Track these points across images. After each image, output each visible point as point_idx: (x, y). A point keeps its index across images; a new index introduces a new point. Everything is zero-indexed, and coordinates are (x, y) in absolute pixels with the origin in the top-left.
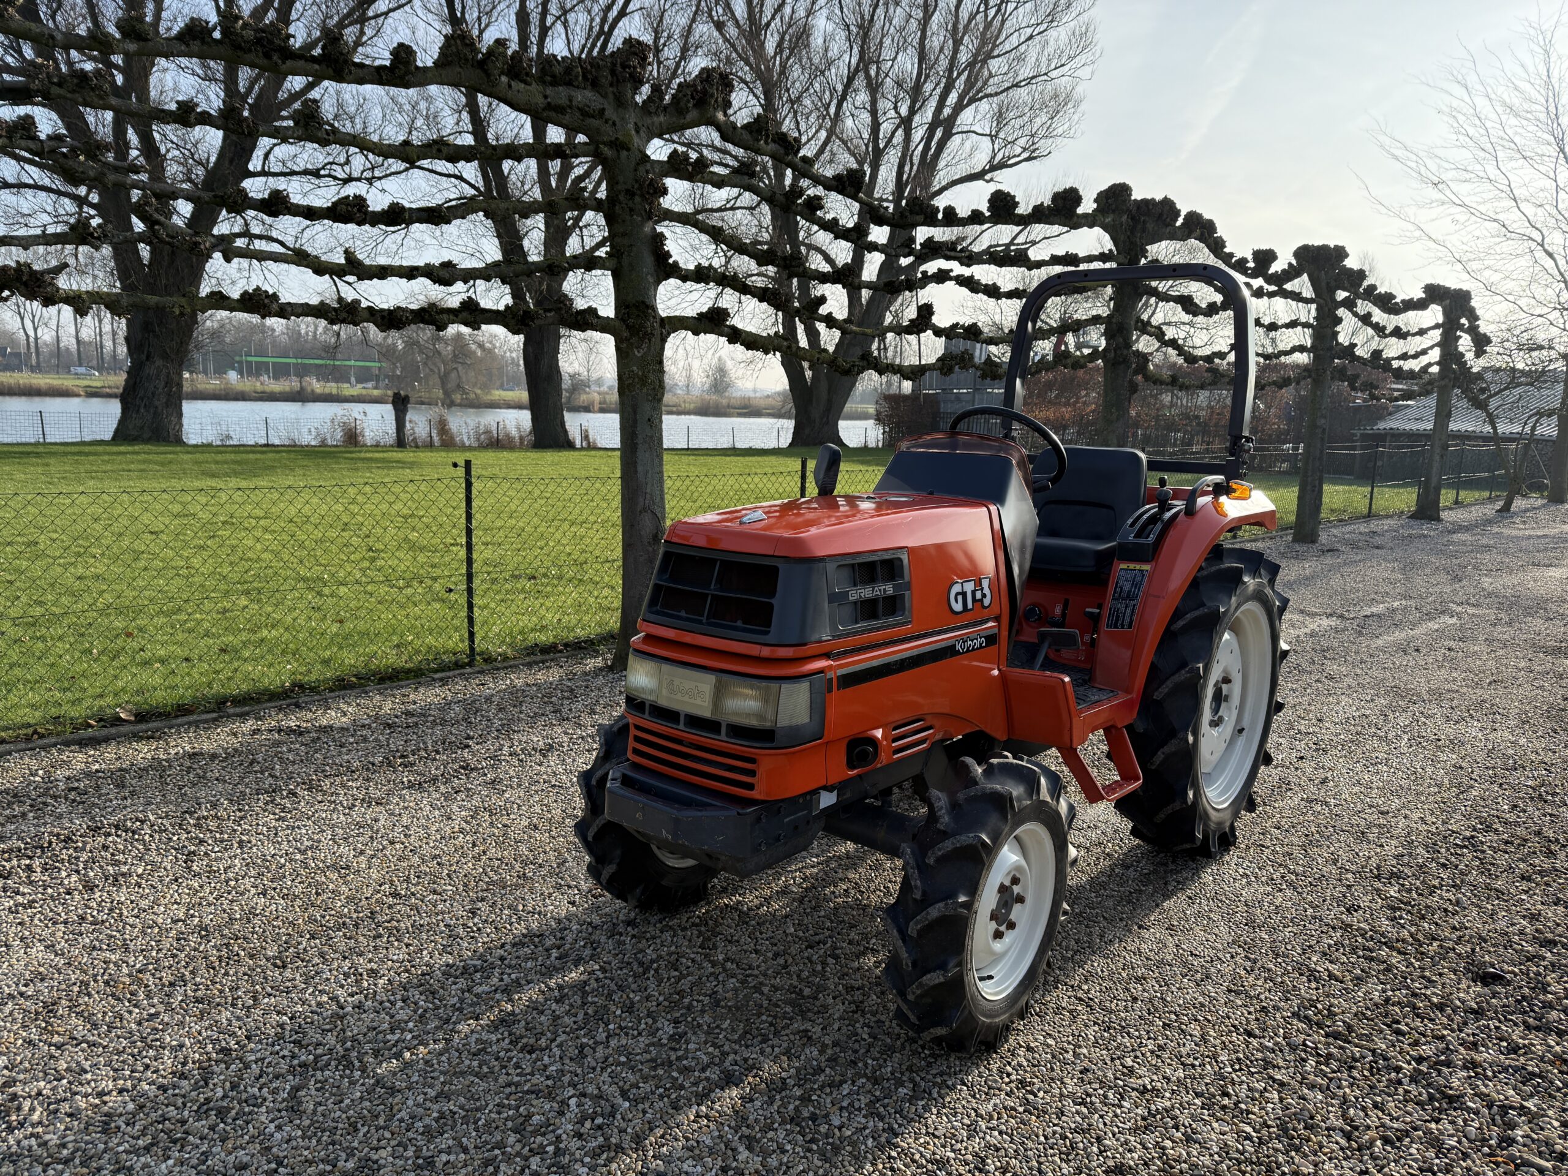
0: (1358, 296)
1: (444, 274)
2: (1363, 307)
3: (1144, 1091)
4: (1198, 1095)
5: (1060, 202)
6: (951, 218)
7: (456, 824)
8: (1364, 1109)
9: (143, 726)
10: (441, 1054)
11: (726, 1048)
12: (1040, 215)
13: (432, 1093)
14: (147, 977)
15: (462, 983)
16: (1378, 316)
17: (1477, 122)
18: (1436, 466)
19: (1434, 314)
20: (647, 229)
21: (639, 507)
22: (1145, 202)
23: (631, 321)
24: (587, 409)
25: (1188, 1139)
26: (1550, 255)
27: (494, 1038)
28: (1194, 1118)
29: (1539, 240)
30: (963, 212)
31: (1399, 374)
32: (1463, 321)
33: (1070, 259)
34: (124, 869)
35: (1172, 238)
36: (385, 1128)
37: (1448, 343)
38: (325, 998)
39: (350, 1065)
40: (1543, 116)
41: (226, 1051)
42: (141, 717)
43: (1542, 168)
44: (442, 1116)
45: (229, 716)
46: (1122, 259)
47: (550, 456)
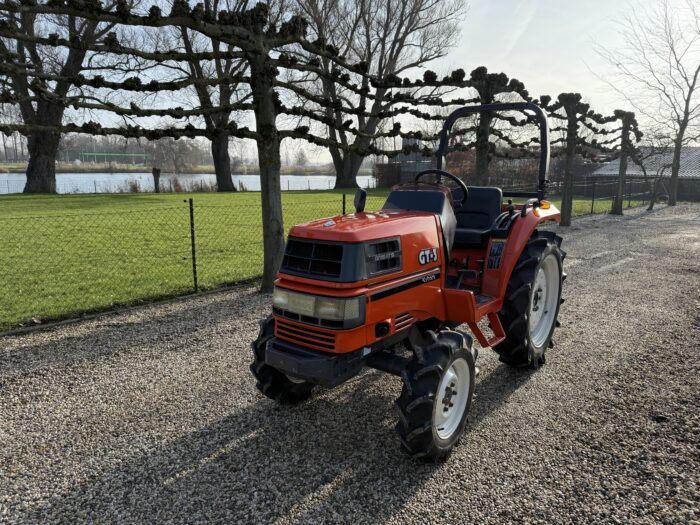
0: (586, 116)
1: (177, 113)
3: (513, 477)
4: (537, 478)
5: (455, 76)
6: (407, 83)
7: (194, 366)
8: (610, 481)
9: (45, 326)
10: (193, 474)
11: (324, 465)
12: (447, 82)
13: (190, 492)
14: (54, 443)
15: (201, 440)
17: (636, 37)
18: (620, 190)
20: (270, 91)
21: (271, 219)
23: (264, 133)
24: (241, 173)
25: (534, 498)
27: (217, 465)
28: (536, 488)
30: (413, 81)
31: (604, 150)
32: (631, 126)
33: (461, 102)
34: (40, 393)
35: (505, 91)
36: (169, 510)
37: (625, 136)
38: (138, 450)
39: (151, 481)
41: (93, 477)
42: (44, 321)
44: (195, 503)
45: (85, 320)
46: (483, 101)
47: (226, 195)
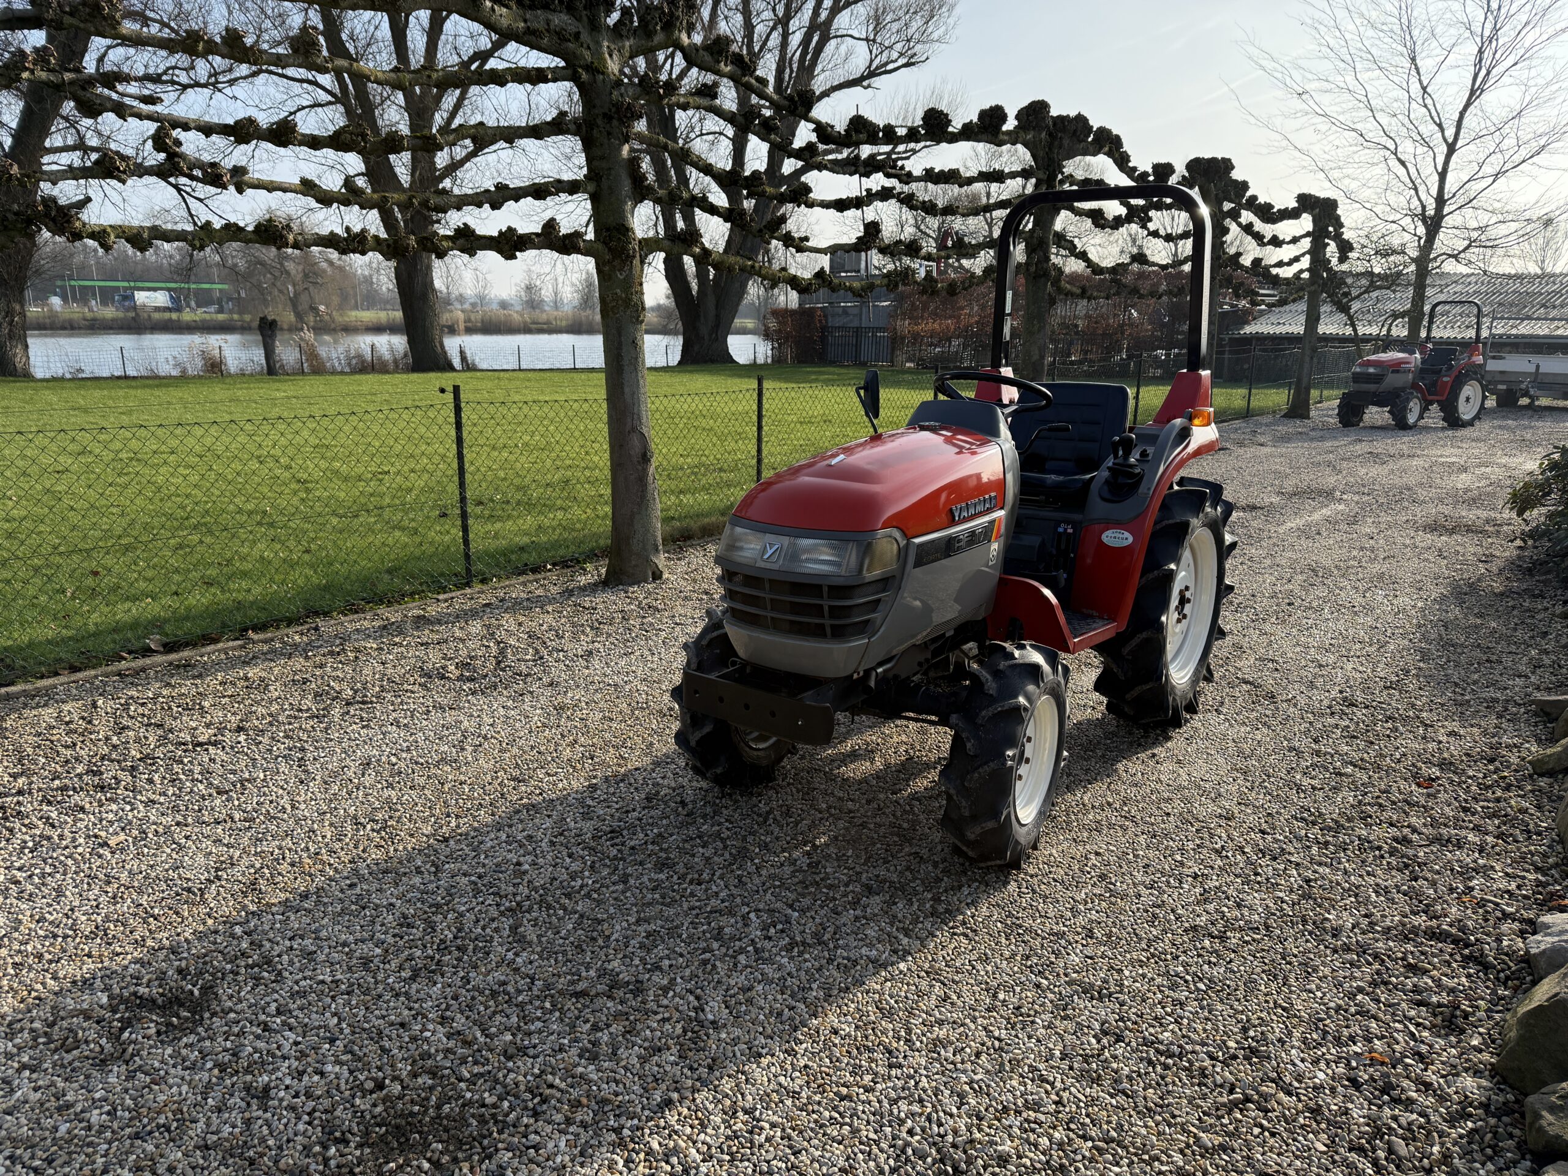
0: (1241, 206)
2: (1246, 216)
5: (987, 120)
6: (889, 135)
9: (174, 656)
10: (623, 892)
11: (858, 869)
16: (1259, 226)
17: (1338, 34)
18: (1307, 366)
19: (1306, 223)
21: (628, 427)
22: (1060, 118)
23: (613, 244)
26: (1403, 163)
27: (662, 876)
29: (1392, 148)
30: (902, 130)
31: (1275, 281)
32: (1331, 229)
33: (996, 176)
35: (1085, 153)
36: (608, 947)
37: (1317, 252)
40: (1397, 28)
43: (1395, 79)
45: (254, 644)
46: (1042, 175)
